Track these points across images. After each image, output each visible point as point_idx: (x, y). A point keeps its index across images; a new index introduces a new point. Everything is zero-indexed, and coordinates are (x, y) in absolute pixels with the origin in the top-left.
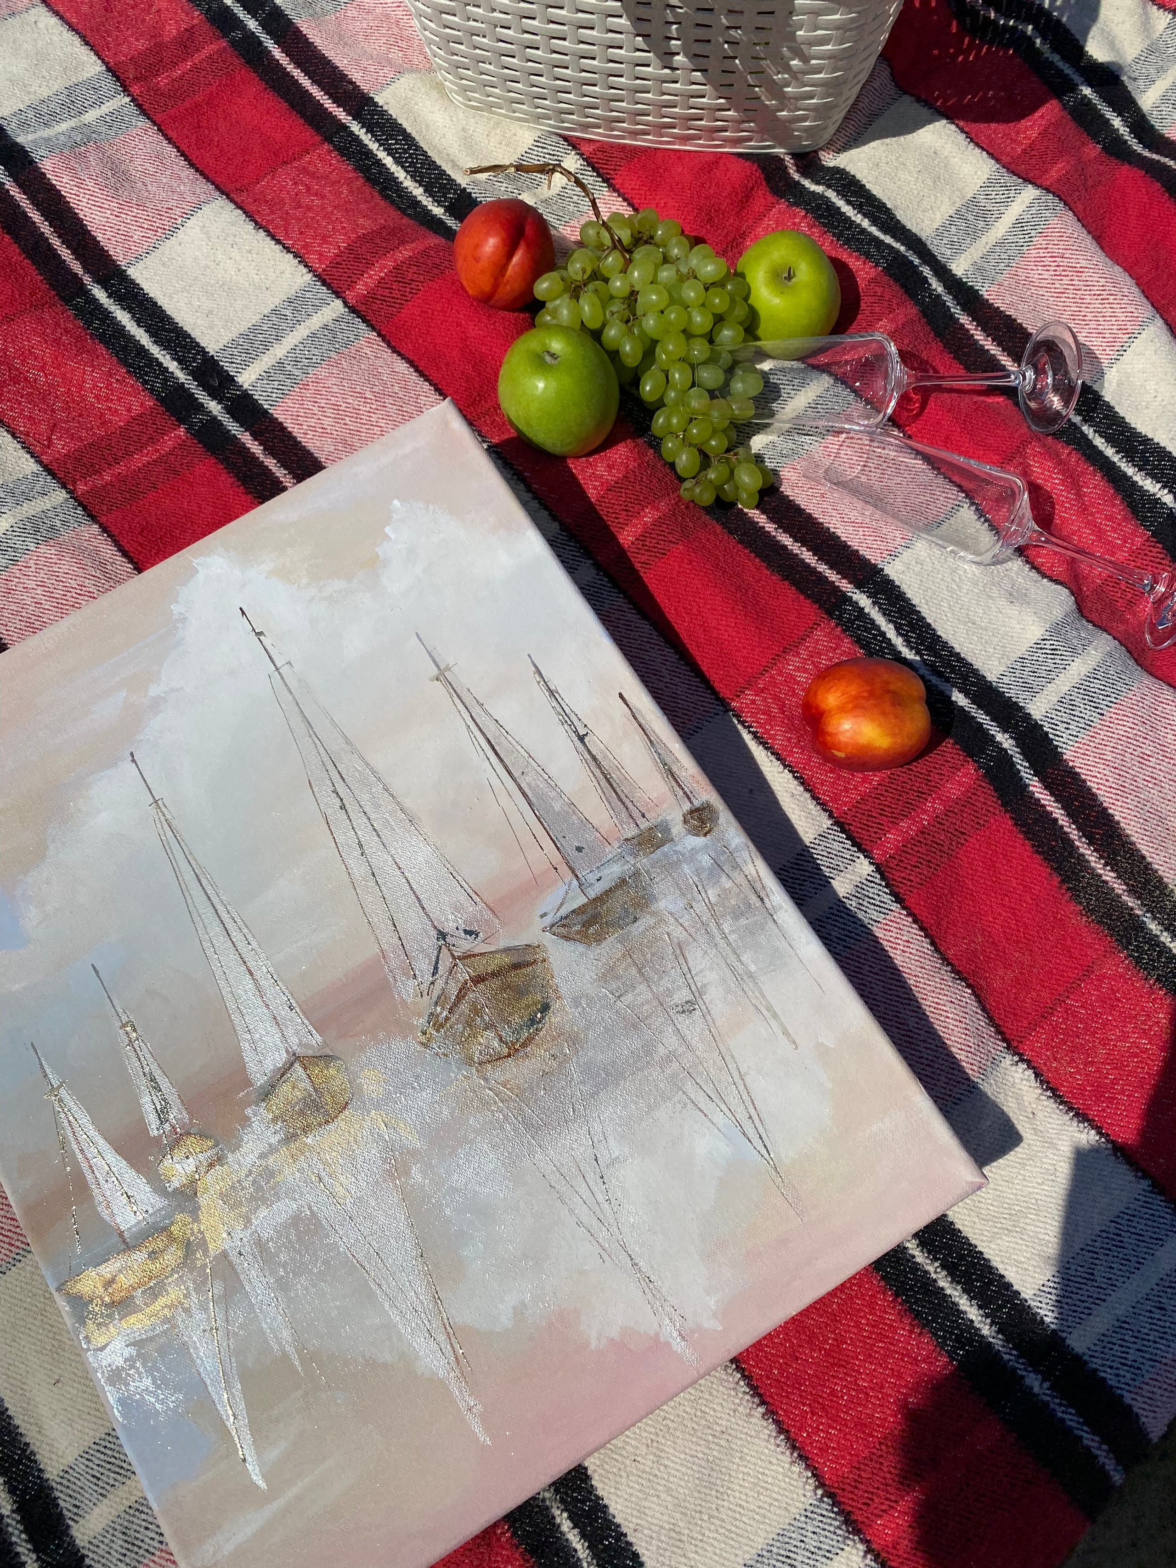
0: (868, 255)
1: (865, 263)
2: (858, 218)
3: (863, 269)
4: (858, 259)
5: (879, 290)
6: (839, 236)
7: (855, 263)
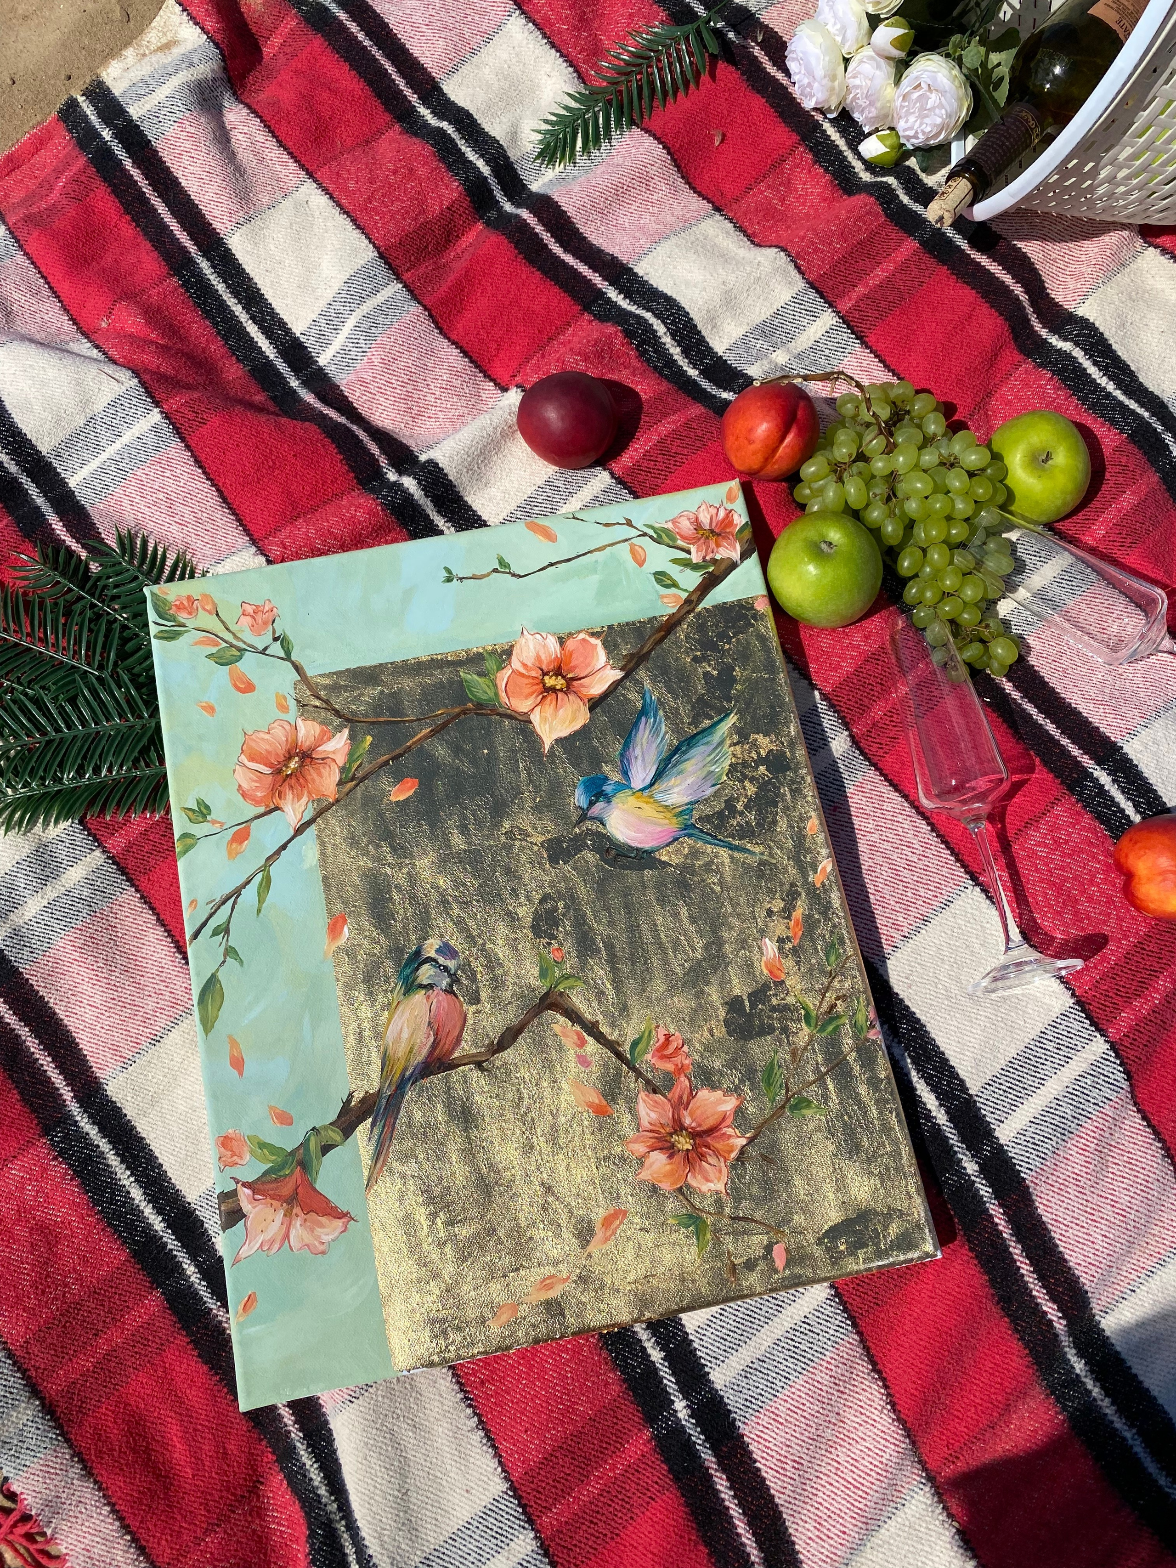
0: (1112, 422)
1: (1109, 430)
2: (1103, 381)
3: (1107, 437)
4: (1103, 425)
5: (1124, 460)
6: (1083, 400)
7: (1100, 429)
